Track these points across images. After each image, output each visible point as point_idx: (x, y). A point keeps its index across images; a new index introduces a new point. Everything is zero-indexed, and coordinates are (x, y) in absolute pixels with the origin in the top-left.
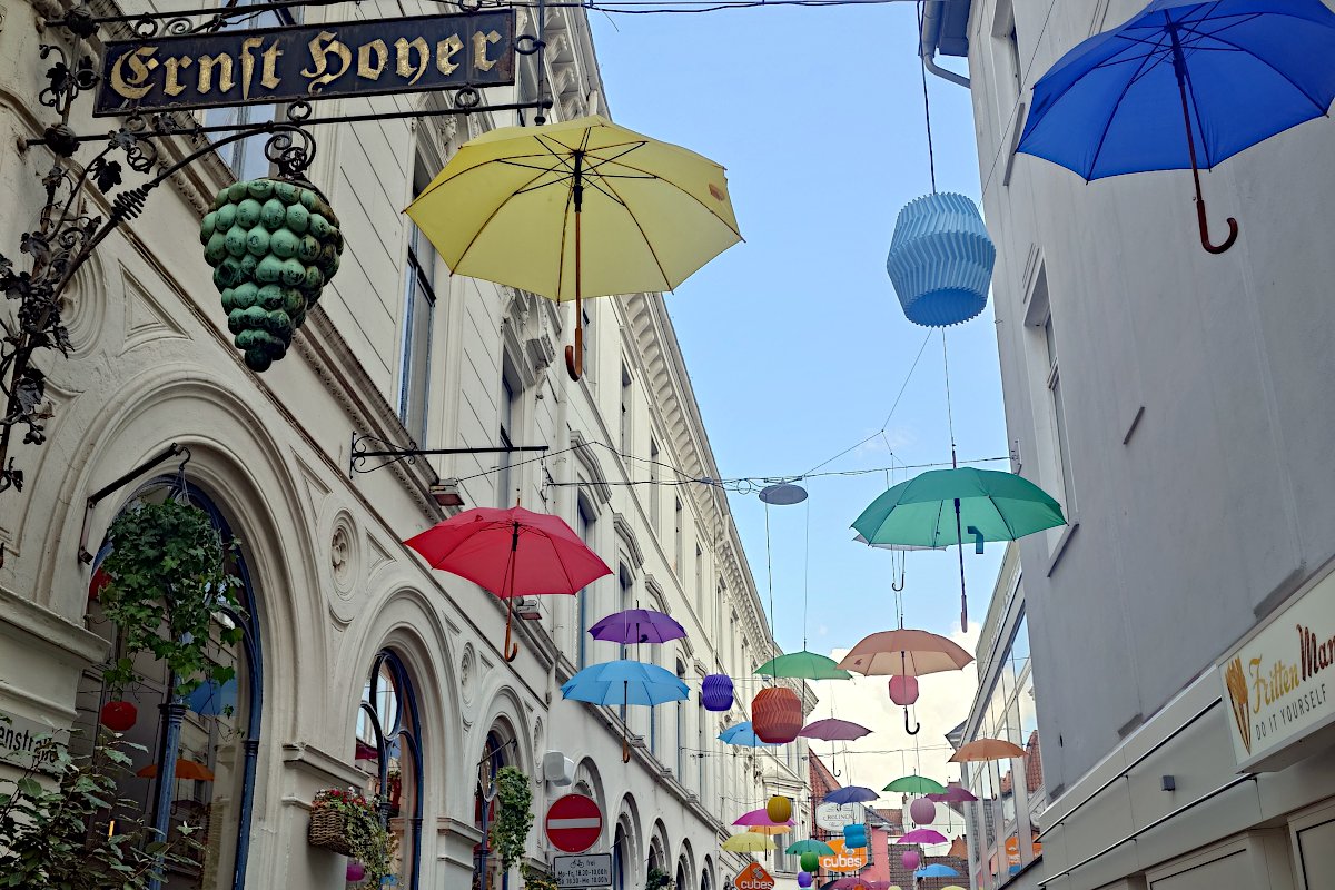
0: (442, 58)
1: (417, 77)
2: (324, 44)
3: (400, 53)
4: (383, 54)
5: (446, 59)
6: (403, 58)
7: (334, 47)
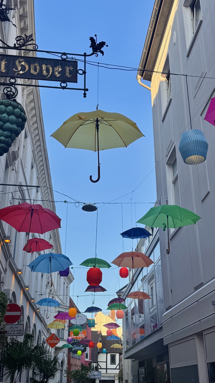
0: (56, 72)
1: (49, 76)
2: (20, 62)
3: (43, 68)
4: (38, 68)
5: (57, 72)
6: (44, 70)
7: (23, 63)
